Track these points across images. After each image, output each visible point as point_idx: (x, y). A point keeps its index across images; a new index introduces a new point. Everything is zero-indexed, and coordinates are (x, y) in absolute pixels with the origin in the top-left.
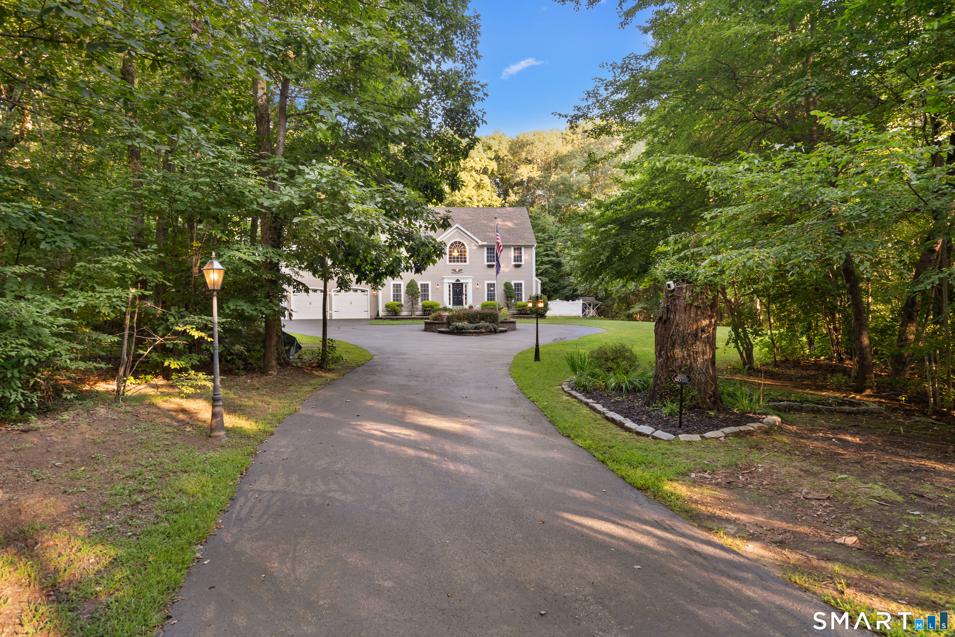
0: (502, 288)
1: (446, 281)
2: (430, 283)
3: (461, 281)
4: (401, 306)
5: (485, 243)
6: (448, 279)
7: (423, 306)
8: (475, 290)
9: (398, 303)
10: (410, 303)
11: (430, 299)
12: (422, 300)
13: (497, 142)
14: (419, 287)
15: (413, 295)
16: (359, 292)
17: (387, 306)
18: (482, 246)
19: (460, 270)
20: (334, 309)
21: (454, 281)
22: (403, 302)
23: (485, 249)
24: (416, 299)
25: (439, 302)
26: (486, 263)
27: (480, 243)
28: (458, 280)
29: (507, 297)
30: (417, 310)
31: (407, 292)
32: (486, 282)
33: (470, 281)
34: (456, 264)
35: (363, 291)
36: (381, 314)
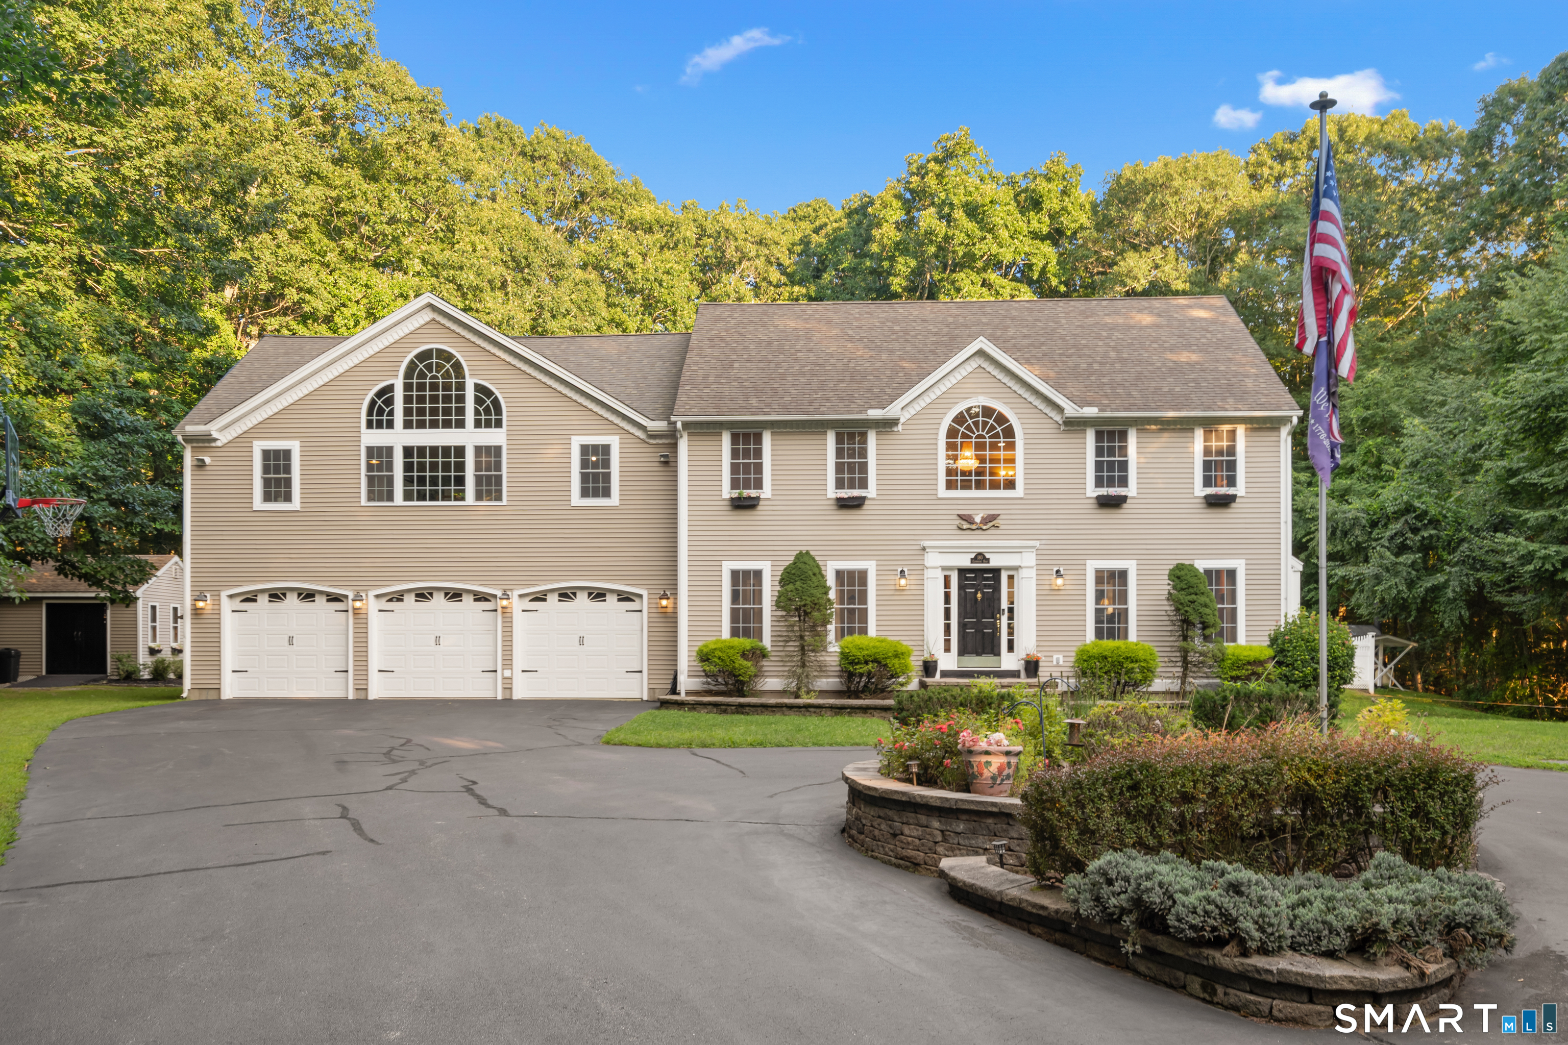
0: (1164, 586)
1: (934, 560)
2: (870, 566)
3: (995, 561)
4: (759, 654)
5: (1091, 411)
6: (944, 551)
7: (844, 656)
8: (1046, 596)
9: (746, 643)
10: (793, 646)
11: (872, 631)
12: (841, 633)
13: (1056, 187)
14: (831, 581)
15: (803, 612)
16: (611, 599)
17: (704, 657)
18: (1074, 425)
19: (990, 519)
20: (519, 663)
21: (965, 561)
22: (767, 642)
23: (1090, 436)
24: (817, 629)
25: (906, 643)
26: (1092, 492)
27: (1071, 409)
28: (980, 557)
29: (1186, 623)
30: (822, 669)
31: (781, 602)
32: (1092, 565)
33: (1028, 560)
34: (974, 493)
35: (625, 597)
36: (686, 683)
